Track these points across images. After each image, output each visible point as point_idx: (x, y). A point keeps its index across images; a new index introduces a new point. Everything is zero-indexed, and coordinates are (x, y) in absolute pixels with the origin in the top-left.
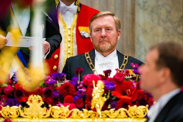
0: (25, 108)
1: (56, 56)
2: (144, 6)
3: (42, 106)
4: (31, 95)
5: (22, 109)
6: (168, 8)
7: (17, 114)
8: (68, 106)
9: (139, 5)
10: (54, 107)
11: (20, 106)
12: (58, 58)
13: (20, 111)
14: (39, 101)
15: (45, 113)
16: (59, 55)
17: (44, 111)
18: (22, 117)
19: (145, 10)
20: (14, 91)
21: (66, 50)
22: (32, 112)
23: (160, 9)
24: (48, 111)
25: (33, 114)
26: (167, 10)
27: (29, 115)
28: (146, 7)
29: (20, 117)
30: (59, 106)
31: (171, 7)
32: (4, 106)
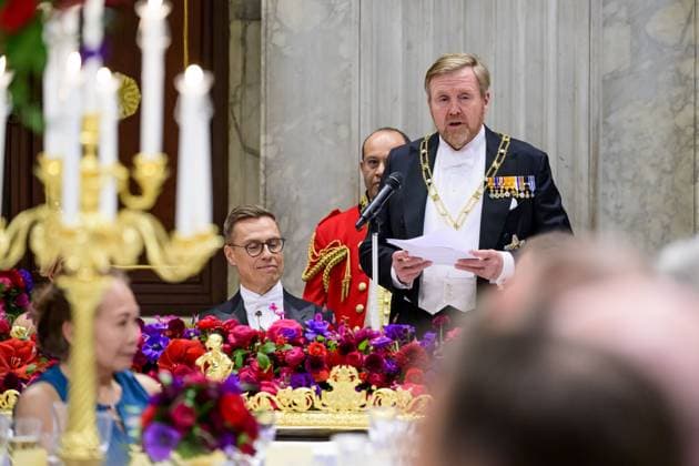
0: (323, 392)
1: (360, 307)
2: (618, 215)
3: (358, 388)
4: (335, 365)
5: (318, 393)
6: (666, 219)
7: (308, 403)
8: (411, 389)
9: (607, 213)
10: (382, 390)
11: (314, 388)
12: (364, 310)
13: (314, 397)
14: (352, 378)
15: (363, 401)
16: (365, 305)
17: (361, 397)
18: (317, 410)
19: (619, 222)
20: (306, 358)
21: (381, 296)
22: (338, 399)
23: (650, 221)
24: (369, 397)
25: (340, 403)
26: (662, 222)
27: (332, 406)
28: (621, 218)
29: (313, 408)
30: (394, 389)
31: (671, 217)
32: (282, 388)
